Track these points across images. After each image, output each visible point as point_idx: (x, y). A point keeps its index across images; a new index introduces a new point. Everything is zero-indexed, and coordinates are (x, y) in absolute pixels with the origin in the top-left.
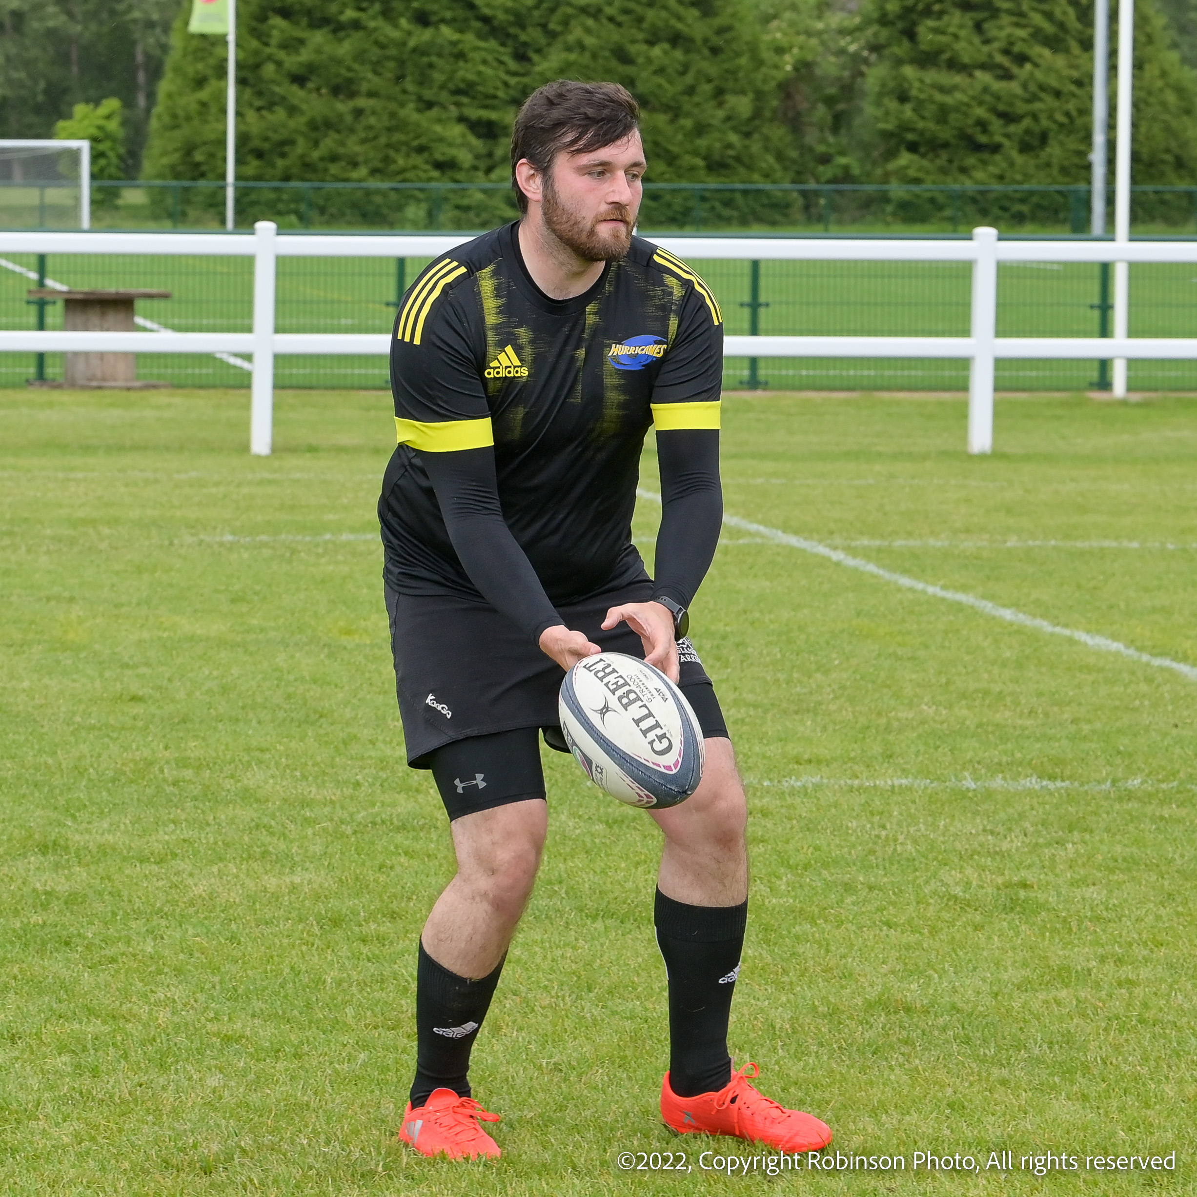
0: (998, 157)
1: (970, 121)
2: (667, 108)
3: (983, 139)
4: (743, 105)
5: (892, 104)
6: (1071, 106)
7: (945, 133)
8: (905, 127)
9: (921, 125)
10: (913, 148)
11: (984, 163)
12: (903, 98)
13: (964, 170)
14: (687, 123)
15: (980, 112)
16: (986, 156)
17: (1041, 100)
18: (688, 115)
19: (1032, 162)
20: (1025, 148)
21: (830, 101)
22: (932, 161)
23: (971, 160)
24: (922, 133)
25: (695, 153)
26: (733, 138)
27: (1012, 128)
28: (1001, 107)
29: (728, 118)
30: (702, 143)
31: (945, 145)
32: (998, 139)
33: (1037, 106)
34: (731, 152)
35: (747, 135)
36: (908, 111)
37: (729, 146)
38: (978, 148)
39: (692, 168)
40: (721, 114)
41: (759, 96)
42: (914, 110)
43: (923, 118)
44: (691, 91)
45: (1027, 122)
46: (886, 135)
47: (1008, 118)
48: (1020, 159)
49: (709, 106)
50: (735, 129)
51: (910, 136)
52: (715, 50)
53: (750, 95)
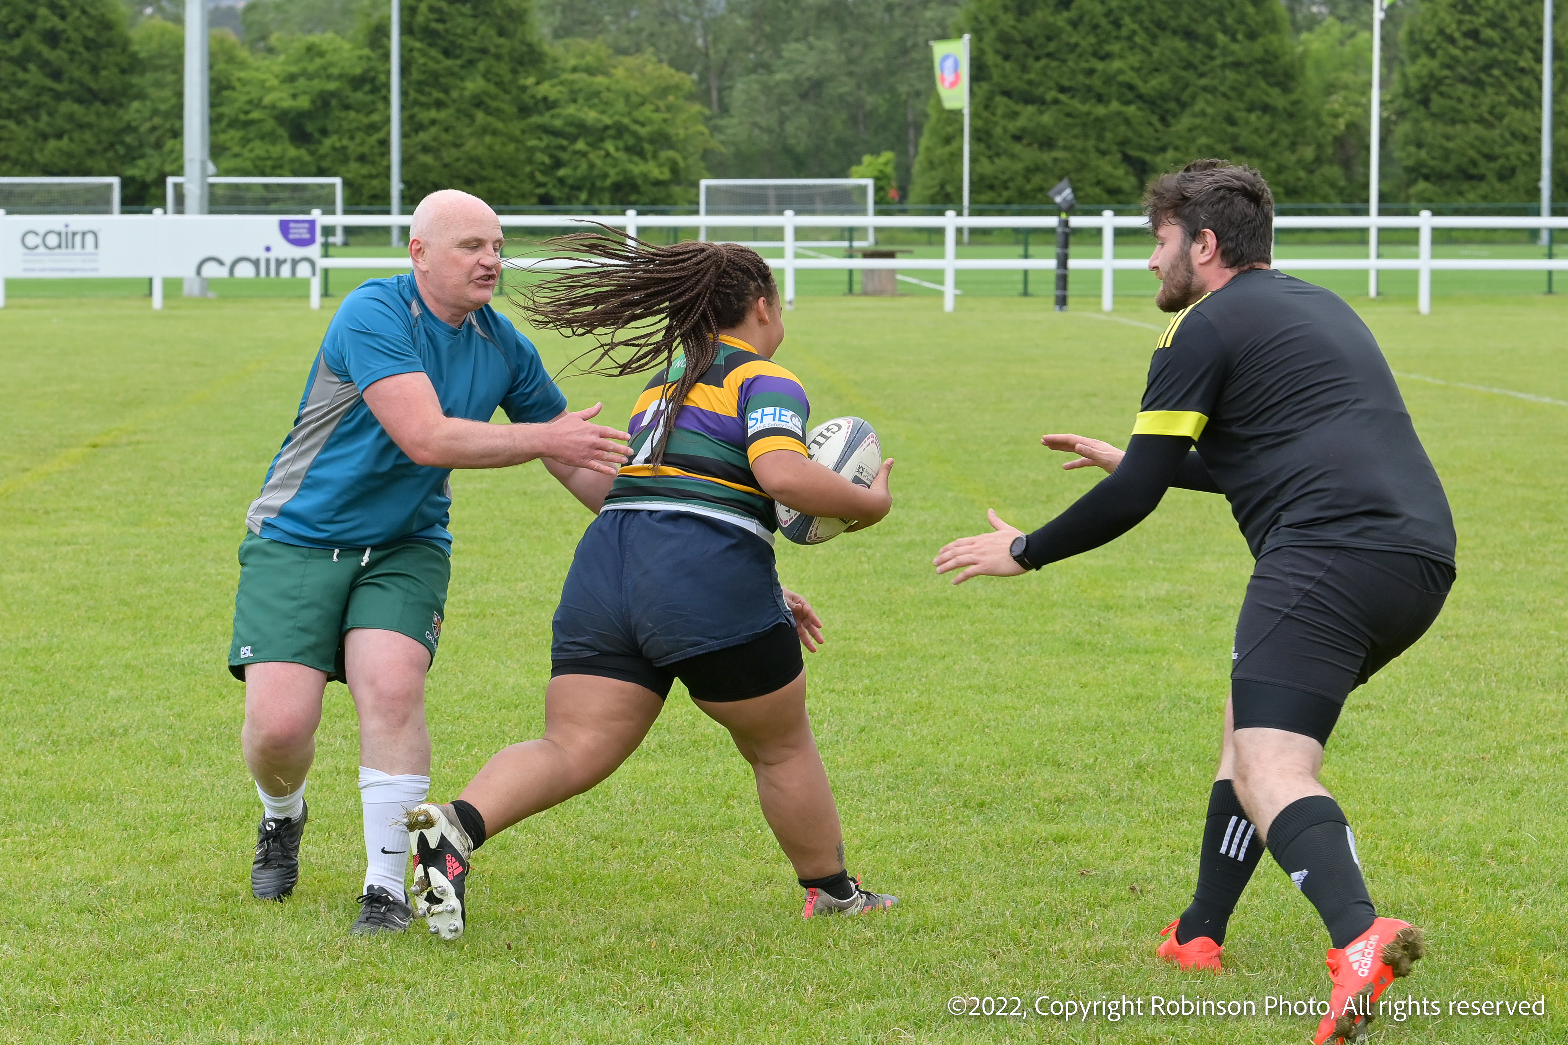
3: (1473, 171)
4: (1308, 153)
5: (1412, 149)
7: (1449, 168)
8: (1421, 164)
9: (1432, 163)
10: (1426, 178)
11: (1474, 188)
12: (1420, 145)
13: (1461, 193)
14: (1273, 165)
15: (1472, 153)
16: (1475, 183)
17: (1511, 145)
20: (1501, 178)
24: (1432, 168)
26: (1302, 174)
27: (1492, 165)
29: (1299, 161)
31: (1448, 177)
32: (1484, 171)
33: (1510, 149)
34: (1301, 184)
35: (1311, 172)
38: (1470, 177)
40: (1293, 158)
41: (1320, 146)
42: (1428, 153)
43: (1434, 158)
44: (1274, 144)
45: (1502, 161)
46: (1409, 170)
47: (1490, 158)
49: (1287, 154)
51: (1425, 171)
52: (1291, 116)
53: (1314, 146)
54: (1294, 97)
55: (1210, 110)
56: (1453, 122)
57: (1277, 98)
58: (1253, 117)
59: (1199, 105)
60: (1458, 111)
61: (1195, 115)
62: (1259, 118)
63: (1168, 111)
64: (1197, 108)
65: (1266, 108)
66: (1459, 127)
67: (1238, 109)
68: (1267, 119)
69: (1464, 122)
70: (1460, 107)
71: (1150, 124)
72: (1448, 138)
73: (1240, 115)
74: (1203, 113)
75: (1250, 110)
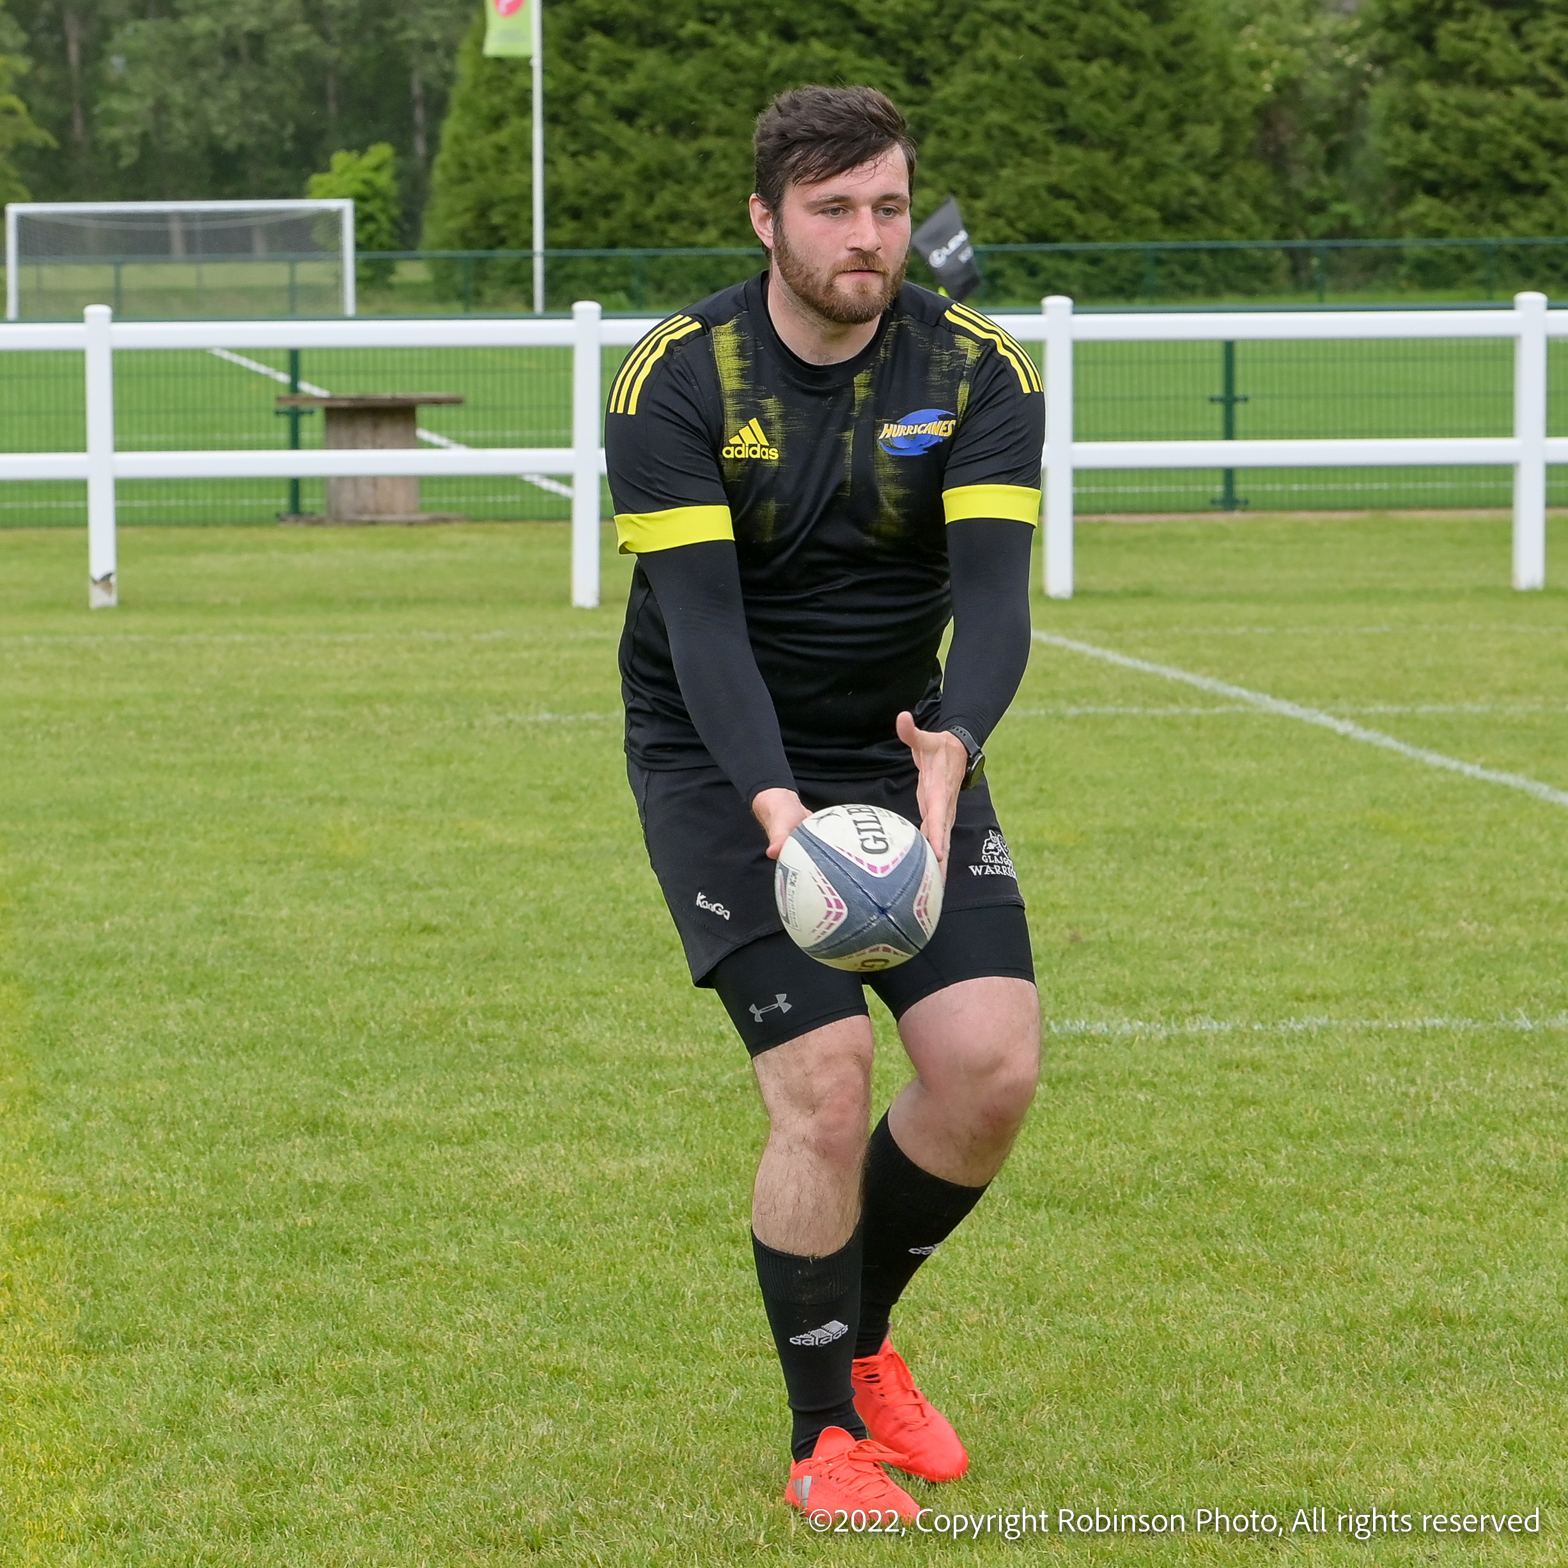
0: (1544, 201)
1: (1507, 154)
2: (1108, 144)
3: (1524, 177)
4: (1208, 137)
5: (1404, 133)
7: (1474, 170)
8: (1422, 163)
9: (1442, 159)
10: (1432, 189)
11: (1526, 208)
12: (1419, 124)
13: (1499, 219)
14: (1136, 163)
15: (1520, 141)
16: (1528, 199)
18: (1137, 152)
21: (1323, 131)
22: (1458, 206)
23: (1509, 205)
24: (1444, 170)
25: (1147, 202)
26: (1197, 181)
28: (1547, 134)
29: (1190, 156)
30: (1155, 188)
31: (1475, 185)
34: (1194, 201)
36: (1425, 142)
38: (1517, 189)
39: (1144, 222)
40: (1180, 149)
41: (1230, 125)
42: (1434, 140)
43: (1445, 150)
44: (1139, 120)
46: (1397, 173)
49: (1164, 140)
50: (1198, 170)
51: (1428, 175)
52: (1171, 65)
53: (1218, 125)
54: (1175, 28)
55: (1006, 58)
57: (1142, 33)
75: (1087, 56)
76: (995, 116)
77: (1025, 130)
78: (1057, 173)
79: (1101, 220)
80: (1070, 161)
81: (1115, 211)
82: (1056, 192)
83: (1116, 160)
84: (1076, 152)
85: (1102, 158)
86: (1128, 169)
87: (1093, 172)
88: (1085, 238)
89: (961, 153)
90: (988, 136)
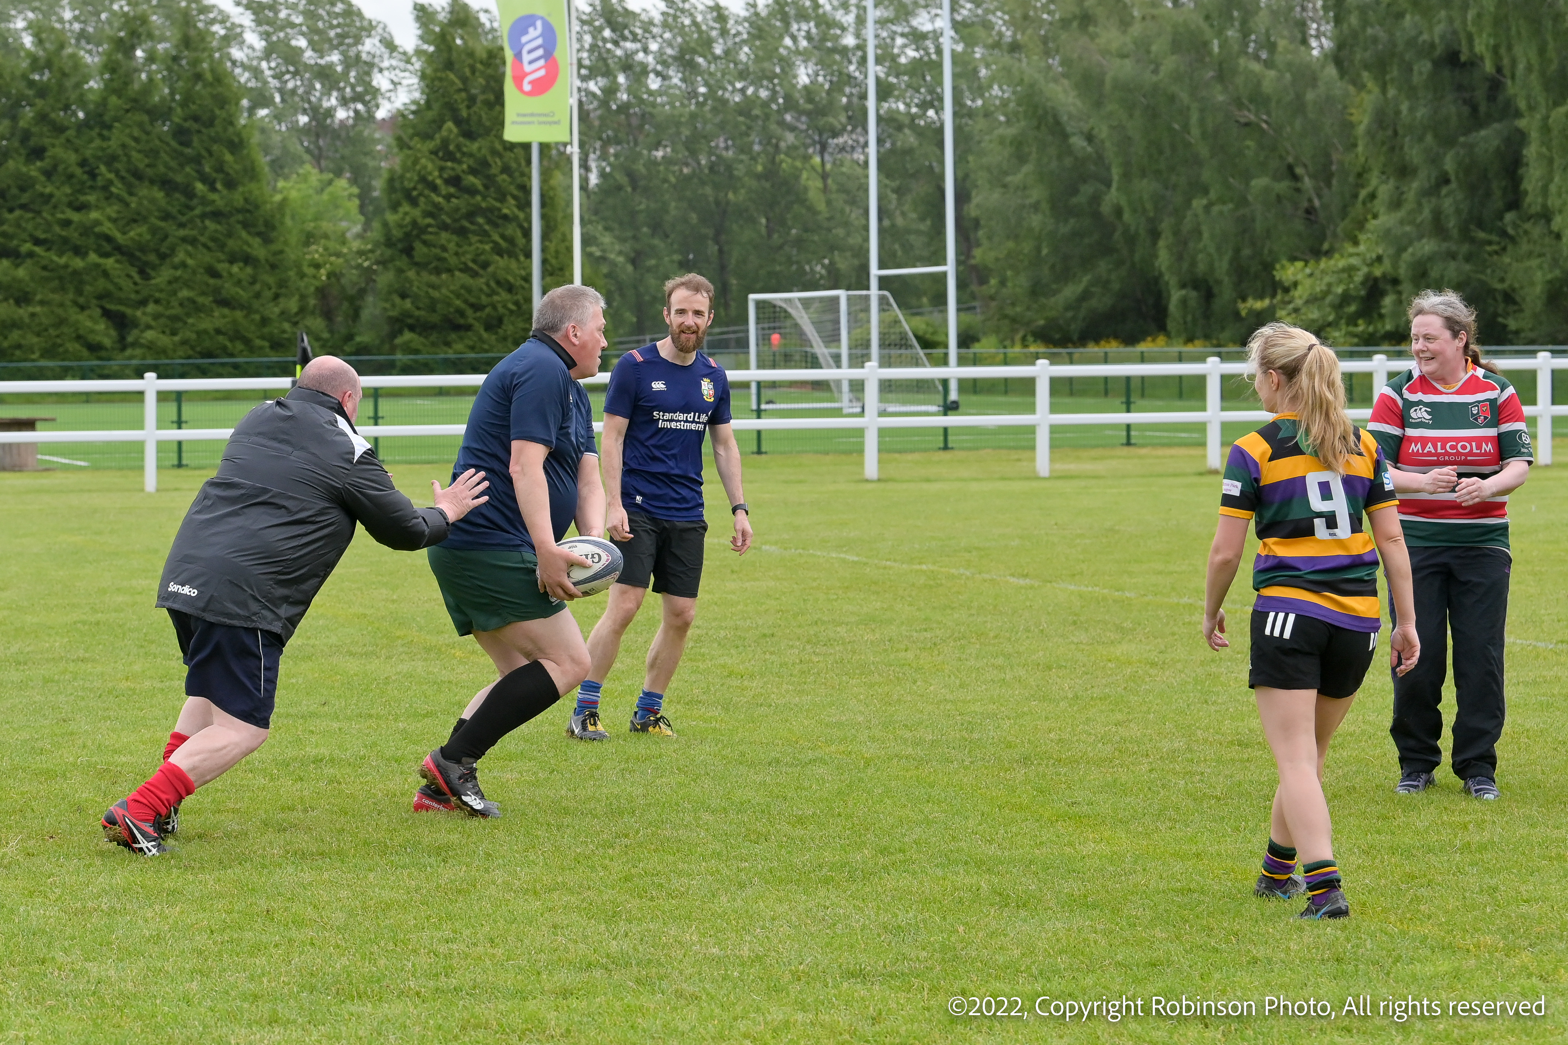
0: (470, 333)
1: (452, 310)
2: (242, 307)
3: (462, 321)
4: (293, 305)
5: (397, 300)
6: (519, 297)
7: (435, 318)
8: (407, 314)
9: (417, 313)
10: (412, 328)
11: (461, 338)
12: (403, 296)
13: (448, 344)
14: (257, 317)
15: (458, 302)
16: (462, 333)
17: (497, 294)
18: (257, 312)
19: (494, 337)
20: (488, 328)
21: (351, 299)
22: (426, 337)
23: (453, 336)
24: (418, 319)
25: (263, 338)
26: (286, 326)
27: (478, 314)
28: (472, 300)
29: (283, 313)
30: (266, 330)
31: (433, 327)
32: (471, 321)
33: (496, 298)
34: (286, 336)
35: (296, 324)
36: (408, 304)
37: (284, 332)
38: (457, 328)
39: (261, 348)
40: (277, 310)
41: (303, 297)
42: (412, 303)
43: (418, 308)
44: (258, 295)
45: (488, 310)
46: (392, 321)
47: (477, 307)
48: (485, 335)
49: (271, 304)
50: (288, 320)
51: (410, 321)
52: (273, 267)
53: (297, 297)
54: (274, 247)
55: (190, 262)
56: (438, 271)
57: (258, 250)
58: (235, 269)
59: (180, 256)
60: (443, 260)
61: (175, 268)
62: (241, 269)
63: (146, 263)
64: (176, 260)
65: (248, 260)
66: (444, 276)
67: (219, 261)
68: (249, 270)
69: (449, 271)
70: (446, 255)
71: (129, 276)
72: (433, 287)
73: (222, 267)
74: (184, 265)
75: (232, 262)
76: (185, 293)
77: (201, 300)
78: (219, 323)
79: (239, 346)
80: (224, 317)
81: (247, 342)
82: (218, 331)
83: (246, 316)
84: (226, 311)
85: (239, 314)
86: (253, 320)
87: (235, 322)
88: (232, 355)
89: (168, 312)
90: (181, 304)
